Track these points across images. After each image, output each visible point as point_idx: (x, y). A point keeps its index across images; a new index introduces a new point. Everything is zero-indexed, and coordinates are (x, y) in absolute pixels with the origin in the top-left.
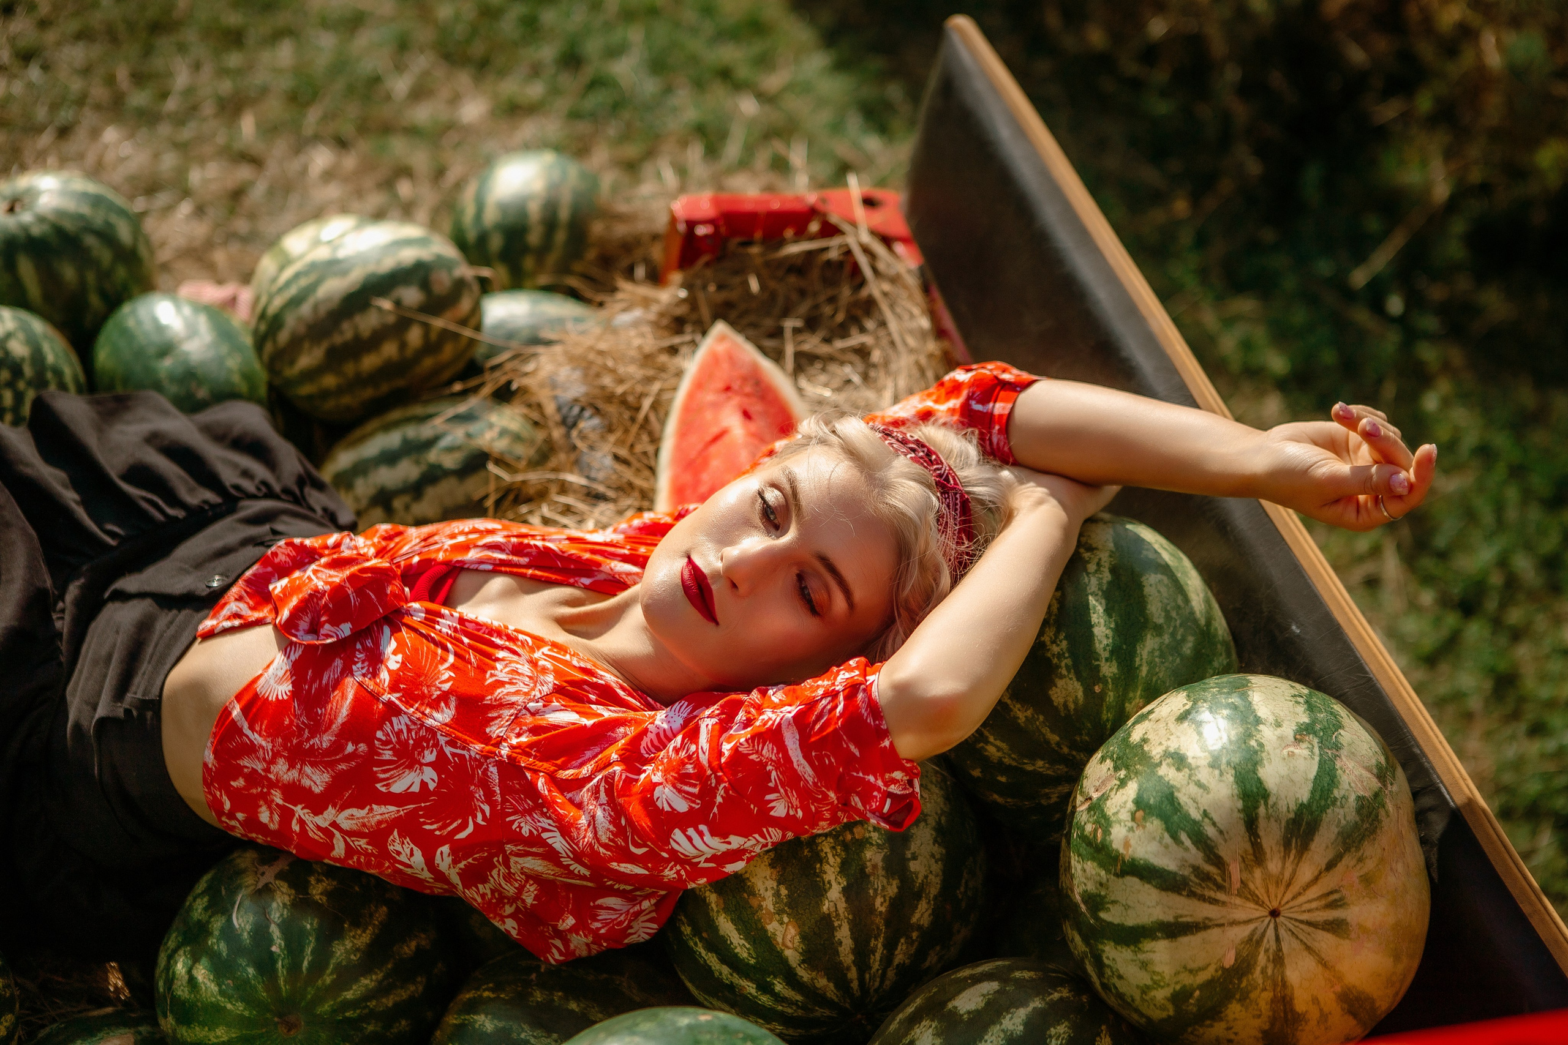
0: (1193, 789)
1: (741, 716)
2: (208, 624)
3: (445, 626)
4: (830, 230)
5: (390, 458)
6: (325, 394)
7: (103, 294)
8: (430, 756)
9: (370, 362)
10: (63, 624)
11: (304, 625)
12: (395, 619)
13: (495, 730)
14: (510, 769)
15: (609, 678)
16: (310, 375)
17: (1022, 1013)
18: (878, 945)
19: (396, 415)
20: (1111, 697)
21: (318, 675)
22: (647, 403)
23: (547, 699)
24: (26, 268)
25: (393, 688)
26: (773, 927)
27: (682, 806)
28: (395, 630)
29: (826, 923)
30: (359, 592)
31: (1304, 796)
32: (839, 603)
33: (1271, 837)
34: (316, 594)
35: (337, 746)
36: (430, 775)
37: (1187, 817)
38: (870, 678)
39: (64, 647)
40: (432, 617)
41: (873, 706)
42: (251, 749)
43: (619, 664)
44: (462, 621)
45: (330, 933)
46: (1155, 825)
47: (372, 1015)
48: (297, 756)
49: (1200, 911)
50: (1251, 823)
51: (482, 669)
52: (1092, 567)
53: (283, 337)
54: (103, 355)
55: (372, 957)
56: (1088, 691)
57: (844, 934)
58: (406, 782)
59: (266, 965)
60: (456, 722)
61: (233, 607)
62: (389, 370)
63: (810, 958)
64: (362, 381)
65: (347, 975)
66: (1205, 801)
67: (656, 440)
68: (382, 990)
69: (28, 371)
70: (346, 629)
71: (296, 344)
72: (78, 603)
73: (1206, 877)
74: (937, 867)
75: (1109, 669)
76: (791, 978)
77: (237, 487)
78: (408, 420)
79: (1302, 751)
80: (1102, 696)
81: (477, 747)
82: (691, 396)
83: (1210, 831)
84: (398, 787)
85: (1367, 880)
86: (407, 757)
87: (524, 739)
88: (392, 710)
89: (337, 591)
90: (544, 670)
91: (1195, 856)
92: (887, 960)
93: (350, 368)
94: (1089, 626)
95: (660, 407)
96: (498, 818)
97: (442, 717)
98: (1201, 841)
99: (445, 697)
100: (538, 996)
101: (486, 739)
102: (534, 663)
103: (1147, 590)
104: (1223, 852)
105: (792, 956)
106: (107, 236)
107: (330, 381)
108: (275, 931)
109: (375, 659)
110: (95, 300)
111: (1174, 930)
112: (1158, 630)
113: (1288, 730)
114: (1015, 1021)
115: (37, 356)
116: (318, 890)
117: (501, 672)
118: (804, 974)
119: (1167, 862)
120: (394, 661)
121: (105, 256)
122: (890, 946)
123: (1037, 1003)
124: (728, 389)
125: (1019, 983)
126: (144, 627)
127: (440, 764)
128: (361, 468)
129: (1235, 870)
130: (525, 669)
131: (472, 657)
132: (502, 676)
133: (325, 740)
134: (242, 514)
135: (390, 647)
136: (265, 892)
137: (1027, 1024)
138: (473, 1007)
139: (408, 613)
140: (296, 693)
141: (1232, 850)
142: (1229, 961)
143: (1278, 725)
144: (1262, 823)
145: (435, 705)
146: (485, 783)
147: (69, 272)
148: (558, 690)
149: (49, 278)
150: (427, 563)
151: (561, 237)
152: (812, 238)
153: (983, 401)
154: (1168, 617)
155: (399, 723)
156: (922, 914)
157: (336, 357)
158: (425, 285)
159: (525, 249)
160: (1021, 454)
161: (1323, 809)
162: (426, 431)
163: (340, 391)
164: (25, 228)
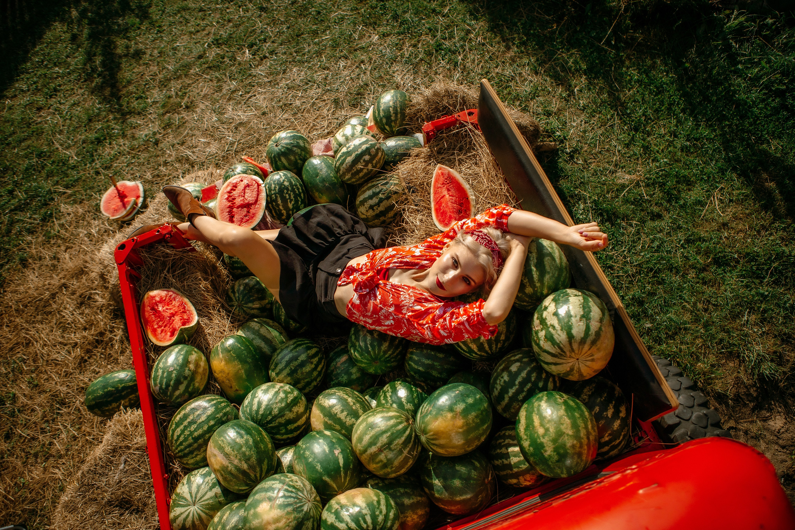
0: (557, 335)
1: (455, 316)
2: (339, 283)
3: (388, 287)
4: (462, 125)
5: (371, 197)
6: (354, 182)
7: (300, 159)
8: (391, 318)
9: (361, 174)
10: (311, 275)
11: (359, 288)
12: (378, 286)
13: (404, 312)
14: (408, 320)
15: (426, 294)
16: (349, 179)
17: (525, 372)
18: (494, 346)
19: (370, 185)
20: (539, 290)
21: (364, 299)
22: (425, 184)
23: (413, 303)
24: (283, 159)
25: (381, 304)
26: (470, 345)
27: (446, 335)
28: (378, 289)
29: (482, 344)
30: (369, 282)
31: (582, 335)
32: (473, 283)
33: (575, 346)
34: (360, 282)
35: (372, 316)
36: (392, 322)
37: (556, 342)
38: (482, 310)
39: (312, 280)
40: (385, 285)
41: (483, 318)
42: (355, 314)
43: (428, 290)
44: (392, 285)
45: (380, 345)
46: (549, 343)
47: (392, 358)
48: (364, 316)
49: (562, 361)
50: (570, 343)
51: (398, 297)
52: (532, 259)
53: (341, 172)
54: (304, 177)
55: (389, 347)
56: (534, 290)
57: (486, 346)
58: (387, 323)
59: (368, 353)
60: (395, 310)
61: (343, 279)
62: (366, 174)
63: (479, 350)
64: (360, 178)
65: (385, 352)
66: (560, 339)
67: (429, 194)
68: (393, 353)
69: (290, 188)
70: (368, 290)
71: (344, 174)
72: (313, 270)
73: (561, 355)
74: (504, 326)
75: (538, 285)
76: (476, 353)
77: (339, 233)
78: (373, 186)
79: (581, 323)
80: (537, 291)
81: (401, 316)
82: (435, 183)
83: (561, 346)
84: (386, 324)
85: (598, 349)
86: (387, 318)
87: (410, 314)
88: (381, 309)
89: (364, 282)
90: (411, 296)
91: (559, 351)
92: (496, 348)
93: (357, 177)
94: (532, 275)
95: (429, 184)
96: (408, 330)
97: (392, 309)
98: (560, 348)
99: (392, 305)
100: (425, 351)
101: (402, 314)
102: (409, 294)
103: (546, 263)
104: (565, 350)
105: (476, 350)
106: (298, 146)
107: (354, 180)
108: (369, 346)
109: (375, 297)
110: (299, 161)
111: (555, 364)
112: (549, 273)
113: (578, 318)
114: (524, 374)
115: (291, 183)
116: (375, 335)
117: (402, 298)
118: (479, 353)
119: (553, 351)
120: (379, 297)
121: (299, 151)
122: (497, 345)
123: (528, 369)
124: (443, 184)
125: (525, 362)
126: (327, 280)
127: (394, 319)
128: (365, 200)
129: (568, 354)
130: (407, 296)
131: (395, 294)
132: (403, 299)
133: (369, 314)
134: (342, 242)
135: (378, 293)
136: (365, 336)
137: (527, 374)
138: (412, 353)
139: (380, 284)
140: (361, 303)
141: (567, 349)
142: (568, 369)
143: (576, 317)
144: (573, 344)
145: (390, 307)
146: (404, 323)
147: (292, 158)
148: (415, 301)
149: (288, 160)
150: (382, 269)
151: (399, 116)
152: (458, 129)
153: (500, 219)
154: (551, 269)
155: (383, 311)
156: (503, 337)
157: (354, 175)
158: (370, 154)
159: (392, 121)
160: (511, 231)
161: (587, 338)
162: (378, 190)
163: (356, 181)
164: (280, 150)
